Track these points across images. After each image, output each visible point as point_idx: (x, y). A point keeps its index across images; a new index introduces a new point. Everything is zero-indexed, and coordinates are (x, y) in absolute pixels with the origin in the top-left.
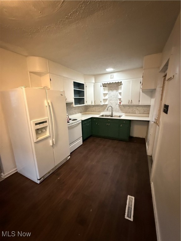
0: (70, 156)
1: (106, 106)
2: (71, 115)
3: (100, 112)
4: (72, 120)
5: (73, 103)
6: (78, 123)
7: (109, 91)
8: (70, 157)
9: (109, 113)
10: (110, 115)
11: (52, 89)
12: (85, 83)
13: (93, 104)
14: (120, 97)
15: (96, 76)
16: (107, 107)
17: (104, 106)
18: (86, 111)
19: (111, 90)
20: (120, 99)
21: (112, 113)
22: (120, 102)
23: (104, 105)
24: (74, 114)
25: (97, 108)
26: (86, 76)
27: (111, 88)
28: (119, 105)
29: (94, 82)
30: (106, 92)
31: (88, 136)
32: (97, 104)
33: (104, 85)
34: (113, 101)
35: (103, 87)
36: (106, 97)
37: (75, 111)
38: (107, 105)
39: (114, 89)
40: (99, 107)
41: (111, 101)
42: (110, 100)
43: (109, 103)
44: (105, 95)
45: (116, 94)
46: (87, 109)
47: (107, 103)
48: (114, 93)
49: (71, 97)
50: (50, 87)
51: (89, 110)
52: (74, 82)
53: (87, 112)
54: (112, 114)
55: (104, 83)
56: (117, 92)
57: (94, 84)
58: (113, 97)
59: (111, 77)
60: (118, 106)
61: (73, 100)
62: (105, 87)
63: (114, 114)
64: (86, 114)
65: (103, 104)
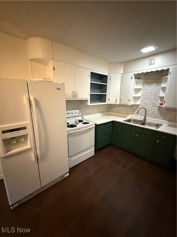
0: (69, 172)
1: (137, 108)
2: (86, 115)
3: (127, 114)
4: (83, 123)
5: (88, 100)
6: (89, 128)
7: (143, 85)
8: (68, 174)
9: (140, 118)
10: (141, 121)
11: (56, 82)
12: (109, 74)
13: (118, 103)
14: (162, 94)
15: (127, 63)
16: (139, 108)
17: (134, 107)
18: (109, 111)
19: (148, 83)
20: (162, 98)
21: (145, 117)
22: (161, 103)
23: (133, 105)
24: (91, 114)
25: (124, 108)
26: (111, 64)
27: (148, 81)
28: (158, 106)
29: (122, 72)
30: (139, 87)
31: (105, 145)
32: (123, 103)
33: (138, 77)
34: (149, 101)
35: (136, 79)
36: (139, 95)
37: (93, 110)
38: (139, 105)
39: (153, 83)
40: (127, 108)
41: (145, 101)
42: (144, 99)
43: (142, 103)
44: (137, 91)
45: (156, 90)
46: (110, 108)
47: (138, 103)
48: (152, 88)
49: (85, 93)
50: (52, 79)
51: (112, 109)
52: (92, 73)
53: (110, 113)
54: (145, 119)
55: (136, 73)
56: (158, 87)
57: (121, 75)
58: (150, 94)
59: (150, 63)
60: (157, 108)
61: (89, 97)
62: (138, 78)
63: (149, 120)
64: (108, 115)
65: (133, 103)
